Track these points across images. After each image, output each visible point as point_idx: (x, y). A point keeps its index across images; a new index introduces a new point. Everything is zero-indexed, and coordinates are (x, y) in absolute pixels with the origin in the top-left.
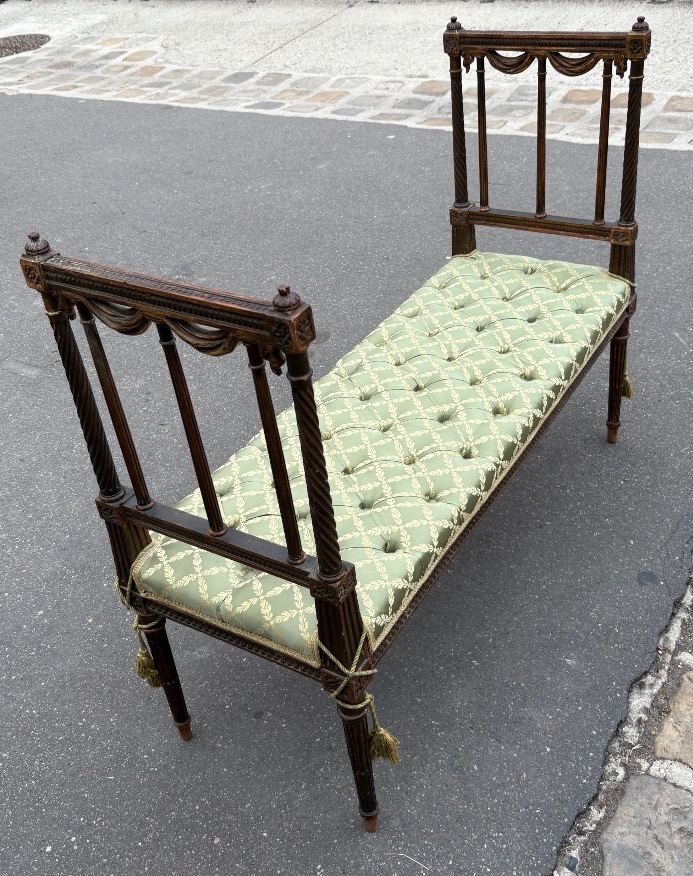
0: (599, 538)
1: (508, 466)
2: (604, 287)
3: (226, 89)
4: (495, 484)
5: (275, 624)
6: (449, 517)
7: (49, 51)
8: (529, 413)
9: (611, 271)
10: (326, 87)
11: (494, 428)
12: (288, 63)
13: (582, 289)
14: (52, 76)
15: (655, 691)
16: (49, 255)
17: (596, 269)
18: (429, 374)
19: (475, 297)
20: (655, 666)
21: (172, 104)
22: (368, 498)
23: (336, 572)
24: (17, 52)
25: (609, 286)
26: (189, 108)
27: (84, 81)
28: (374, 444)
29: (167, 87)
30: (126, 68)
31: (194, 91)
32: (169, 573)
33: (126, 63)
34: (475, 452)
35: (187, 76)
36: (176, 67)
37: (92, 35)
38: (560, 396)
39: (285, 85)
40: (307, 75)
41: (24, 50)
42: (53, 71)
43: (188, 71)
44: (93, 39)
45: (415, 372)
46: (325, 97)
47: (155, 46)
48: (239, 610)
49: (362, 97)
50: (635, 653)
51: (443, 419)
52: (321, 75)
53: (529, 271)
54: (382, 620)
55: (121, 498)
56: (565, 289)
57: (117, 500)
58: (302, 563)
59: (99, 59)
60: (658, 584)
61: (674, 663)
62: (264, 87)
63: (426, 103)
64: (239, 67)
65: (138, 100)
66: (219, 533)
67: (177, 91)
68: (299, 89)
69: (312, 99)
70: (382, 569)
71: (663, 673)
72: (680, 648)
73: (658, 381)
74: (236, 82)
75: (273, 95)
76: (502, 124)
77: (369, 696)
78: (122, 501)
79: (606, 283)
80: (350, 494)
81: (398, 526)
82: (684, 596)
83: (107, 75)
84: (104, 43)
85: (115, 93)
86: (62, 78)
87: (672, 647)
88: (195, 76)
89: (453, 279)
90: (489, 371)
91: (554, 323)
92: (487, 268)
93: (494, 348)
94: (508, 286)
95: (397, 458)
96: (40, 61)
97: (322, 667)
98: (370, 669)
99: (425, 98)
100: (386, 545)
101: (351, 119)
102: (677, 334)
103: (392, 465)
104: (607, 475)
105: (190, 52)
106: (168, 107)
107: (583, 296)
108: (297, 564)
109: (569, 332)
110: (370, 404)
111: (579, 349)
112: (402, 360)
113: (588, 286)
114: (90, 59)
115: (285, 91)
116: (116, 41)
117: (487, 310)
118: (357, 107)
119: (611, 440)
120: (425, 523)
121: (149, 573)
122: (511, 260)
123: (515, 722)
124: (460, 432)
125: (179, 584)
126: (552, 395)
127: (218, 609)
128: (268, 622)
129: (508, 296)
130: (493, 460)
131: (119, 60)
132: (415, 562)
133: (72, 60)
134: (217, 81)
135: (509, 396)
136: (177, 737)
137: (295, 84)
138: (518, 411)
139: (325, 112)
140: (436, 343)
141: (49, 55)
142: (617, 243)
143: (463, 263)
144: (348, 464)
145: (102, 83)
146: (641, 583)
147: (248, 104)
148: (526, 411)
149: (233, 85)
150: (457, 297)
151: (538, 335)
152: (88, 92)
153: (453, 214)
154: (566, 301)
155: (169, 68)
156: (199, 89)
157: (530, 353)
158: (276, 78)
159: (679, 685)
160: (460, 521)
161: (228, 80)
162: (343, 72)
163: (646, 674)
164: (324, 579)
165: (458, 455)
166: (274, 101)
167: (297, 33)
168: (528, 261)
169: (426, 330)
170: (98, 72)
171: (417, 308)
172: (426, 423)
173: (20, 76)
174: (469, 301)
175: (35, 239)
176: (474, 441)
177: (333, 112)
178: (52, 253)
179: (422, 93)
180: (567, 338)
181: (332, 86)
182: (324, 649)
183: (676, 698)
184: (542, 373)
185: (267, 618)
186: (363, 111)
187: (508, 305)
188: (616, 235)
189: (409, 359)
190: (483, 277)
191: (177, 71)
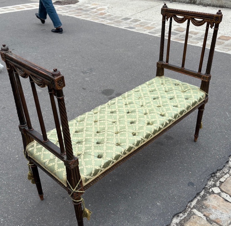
0: (181, 169)
1: (146, 140)
2: (197, 93)
3: (121, 22)
4: (140, 145)
5: (58, 172)
6: (121, 151)
7: (77, 5)
8: (158, 126)
9: (201, 89)
10: (149, 25)
11: (145, 128)
12: (141, 17)
13: (190, 92)
14: (76, 12)
15: (182, 219)
16: (7, 51)
17: (197, 87)
18: (133, 109)
19: (157, 89)
20: (184, 211)
21: (104, 24)
22: (100, 141)
23: (71, 159)
24: (69, 4)
25: (198, 93)
26: (109, 26)
27: (83, 14)
28: (108, 126)
29: (105, 19)
30: (96, 12)
31: (112, 21)
32: (35, 151)
33: (97, 11)
34: (137, 134)
35: (112, 16)
36: (109, 14)
37: (90, 2)
38: (171, 123)
39: (138, 23)
40: (145, 21)
41: (71, 4)
42: (77, 10)
43: (113, 15)
44: (90, 3)
45: (130, 108)
46: (148, 28)
47: (106, 7)
48: (49, 165)
49: (159, 29)
50: (179, 206)
51: (132, 123)
52: (149, 21)
53: (177, 85)
54: (88, 177)
55: (25, 126)
56: (185, 92)
57: (23, 127)
58: (64, 155)
59: (90, 9)
60: (194, 186)
61: (191, 212)
62: (132, 23)
63: (177, 34)
64: (127, 16)
65: (96, 21)
66: (46, 142)
67: (108, 20)
68: (142, 25)
69: (144, 28)
70: (93, 162)
71: (186, 214)
72: (194, 207)
73: (216, 126)
74: (125, 20)
75: (134, 25)
76: (197, 43)
77: (82, 199)
78: (25, 127)
79: (198, 92)
80: (94, 139)
81: (104, 151)
82: (201, 192)
83: (90, 14)
84: (93, 5)
85: (91, 19)
86: (78, 13)
87: (192, 207)
88: (114, 17)
89: (153, 83)
90: (151, 111)
91: (176, 101)
92: (164, 81)
93: (156, 105)
94: (168, 88)
95: (113, 131)
96: (74, 7)
97: (67, 187)
98: (82, 191)
99: (177, 32)
100: (99, 156)
101: (153, 35)
102: (227, 113)
103: (110, 133)
104: (190, 151)
105: (115, 10)
106: (103, 24)
107: (189, 94)
108: (62, 155)
109: (180, 104)
110: (112, 114)
111: (181, 110)
112: (128, 103)
113: (192, 92)
114: (87, 9)
115: (137, 25)
116: (96, 4)
117: (158, 94)
118: (156, 32)
119: (195, 141)
120: (112, 151)
121: (30, 149)
122: (172, 81)
123: (135, 218)
124: (134, 127)
125: (37, 154)
126: (168, 122)
127: (44, 164)
128: (56, 170)
129: (167, 91)
130: (141, 137)
131: (95, 10)
132: (105, 163)
133: (83, 8)
134: (120, 19)
135: (154, 120)
136: (39, 199)
137: (141, 23)
138: (155, 125)
139: (146, 32)
140: (139, 101)
141: (77, 6)
142: (204, 80)
143: (158, 79)
144: (99, 130)
145: (88, 16)
146: (189, 185)
147: (126, 27)
148: (157, 125)
149: (124, 21)
150: (151, 88)
151: (171, 104)
152: (84, 17)
153: (158, 64)
154: (183, 95)
155: (108, 14)
156: (114, 21)
157: (165, 108)
158: (136, 21)
159: (189, 218)
160: (125, 153)
161: (122, 19)
162: (156, 21)
163: (180, 213)
164: (67, 161)
165: (132, 134)
166: (133, 27)
167: (146, 9)
168: (177, 81)
169: (138, 96)
170: (88, 12)
171: (139, 89)
172: (126, 123)
173: (67, 11)
174: (155, 90)
175: (4, 46)
176: (137, 131)
177: (149, 32)
178: (9, 51)
179: (177, 31)
180: (179, 106)
181: (151, 25)
182: (68, 182)
183: (187, 222)
184: (167, 115)
185: (56, 169)
186: (157, 33)
187: (166, 93)
188: (203, 78)
189: (130, 103)
190: (162, 84)
191: (110, 15)
